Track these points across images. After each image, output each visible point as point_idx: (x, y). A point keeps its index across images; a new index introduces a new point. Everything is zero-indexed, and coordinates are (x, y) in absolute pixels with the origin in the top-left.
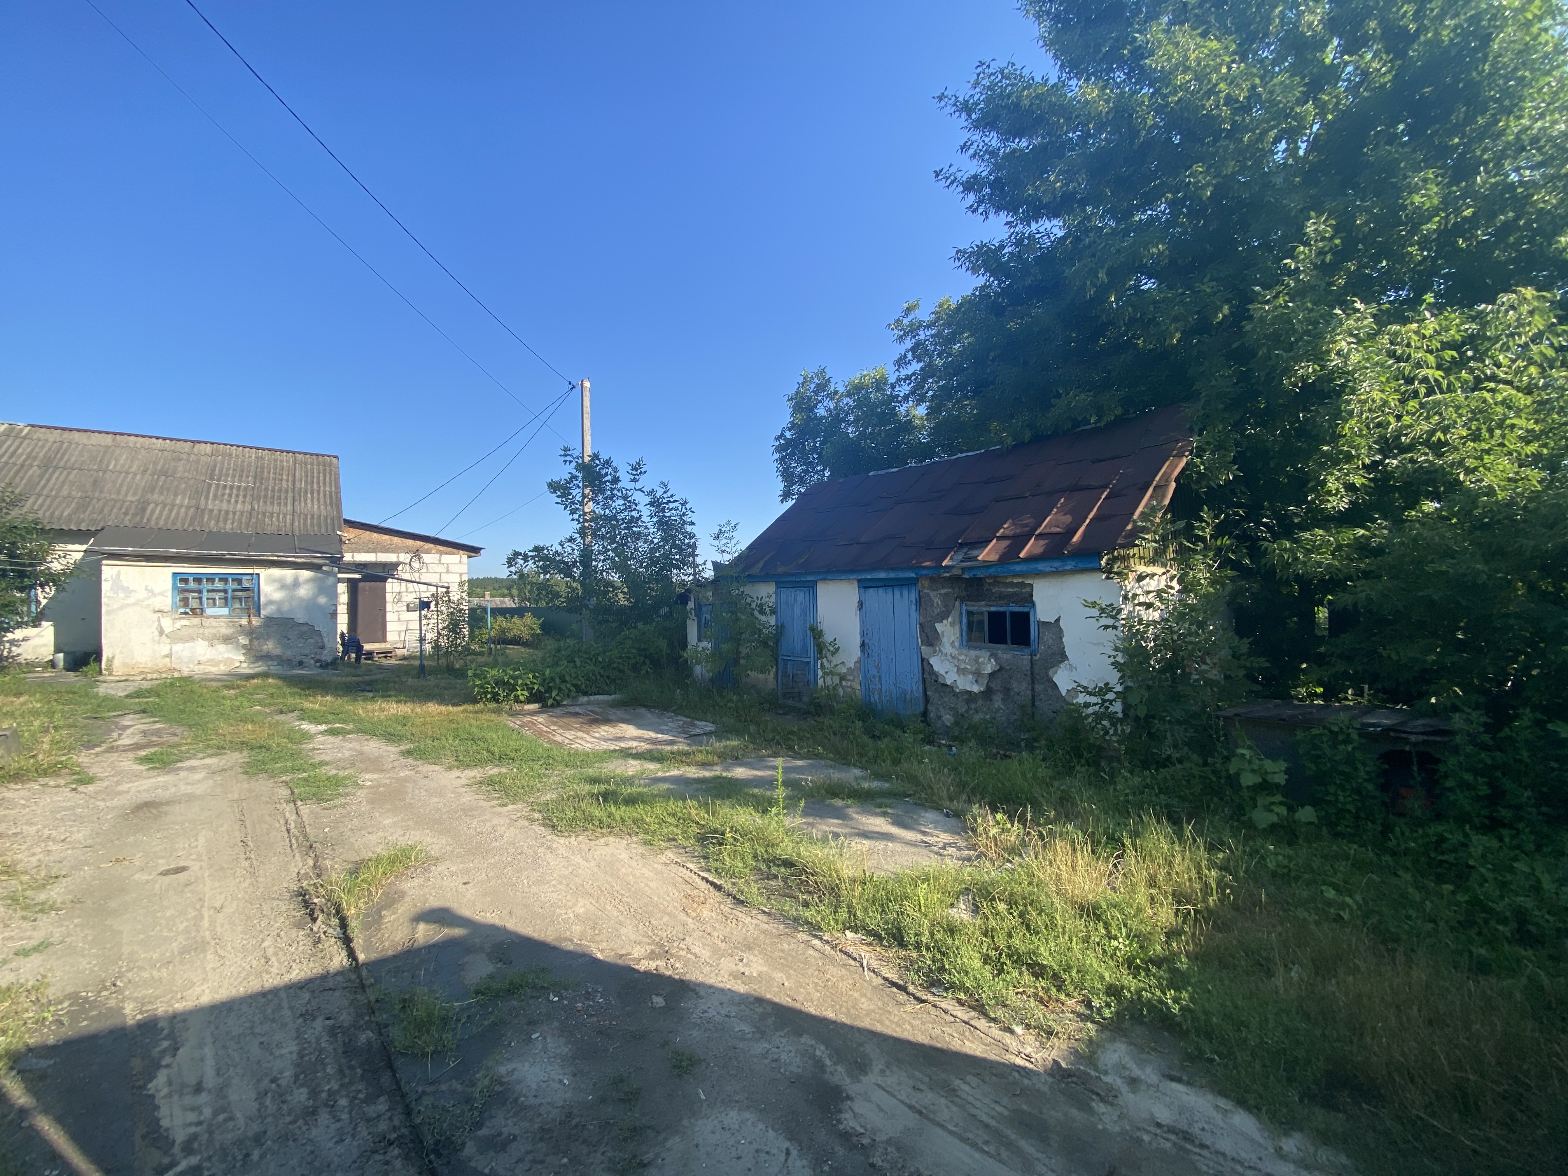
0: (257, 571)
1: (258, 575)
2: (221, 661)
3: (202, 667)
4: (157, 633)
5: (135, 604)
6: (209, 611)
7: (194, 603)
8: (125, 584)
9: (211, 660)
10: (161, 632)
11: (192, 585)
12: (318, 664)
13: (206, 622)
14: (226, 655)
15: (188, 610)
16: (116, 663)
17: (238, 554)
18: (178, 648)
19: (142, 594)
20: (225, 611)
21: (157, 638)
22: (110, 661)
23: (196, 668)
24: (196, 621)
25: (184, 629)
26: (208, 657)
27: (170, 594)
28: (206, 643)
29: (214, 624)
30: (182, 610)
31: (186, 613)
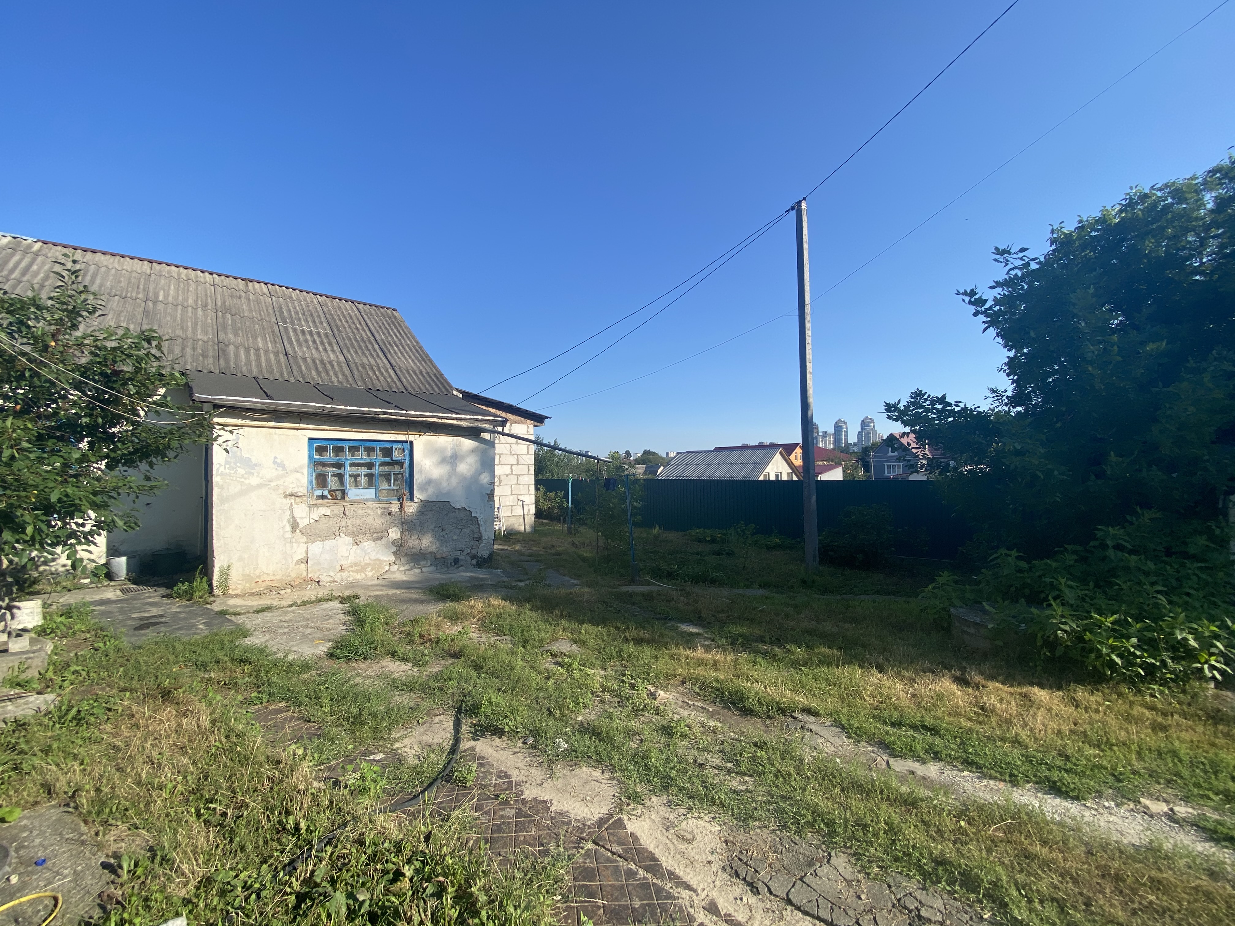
0: (411, 438)
1: (411, 443)
2: (368, 565)
3: (345, 574)
4: (288, 528)
5: (260, 486)
6: (353, 494)
7: (333, 483)
8: (246, 455)
9: (356, 564)
10: (294, 526)
11: (330, 456)
12: (474, 562)
13: (349, 509)
14: (373, 556)
15: (326, 493)
16: (235, 576)
17: (393, 413)
18: (316, 548)
19: (269, 472)
20: (370, 493)
21: (289, 535)
22: (225, 573)
23: (338, 577)
24: (338, 508)
25: (324, 520)
26: (352, 559)
27: (306, 471)
28: (349, 540)
29: (360, 512)
30: (319, 493)
31: (323, 497)
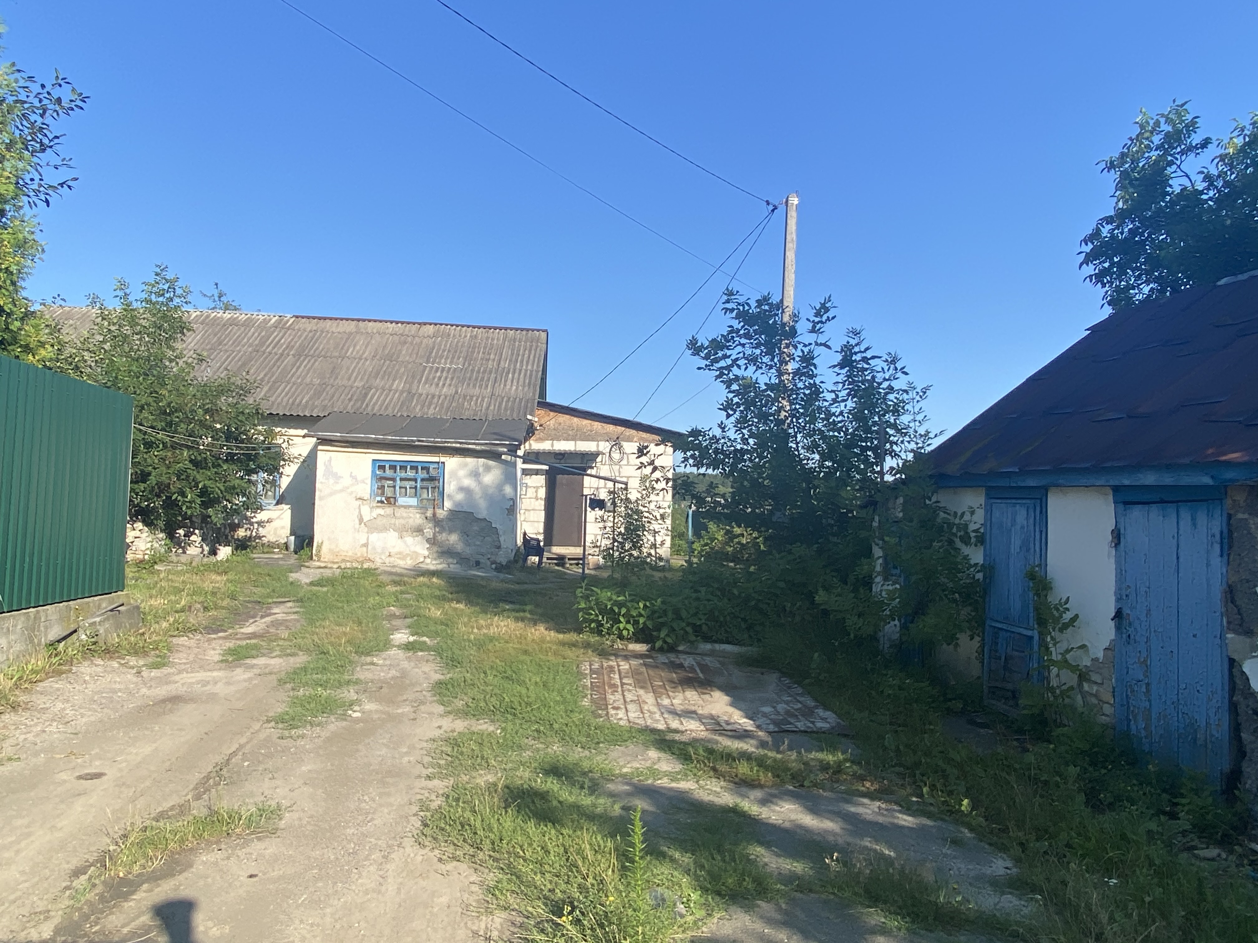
0: (443, 459)
1: (444, 463)
2: (408, 555)
3: (392, 559)
4: (357, 522)
5: (342, 491)
6: (401, 501)
7: (389, 492)
8: (335, 470)
9: (400, 553)
10: (361, 520)
11: (389, 473)
12: (494, 566)
13: (400, 512)
14: (413, 549)
15: (383, 499)
16: (324, 550)
17: (426, 441)
18: (375, 538)
19: (346, 481)
20: (413, 501)
21: (357, 526)
22: (320, 547)
23: (387, 561)
24: (389, 510)
25: (380, 518)
26: (396, 550)
27: (369, 481)
28: (396, 534)
29: (405, 515)
30: (379, 499)
31: (382, 502)
